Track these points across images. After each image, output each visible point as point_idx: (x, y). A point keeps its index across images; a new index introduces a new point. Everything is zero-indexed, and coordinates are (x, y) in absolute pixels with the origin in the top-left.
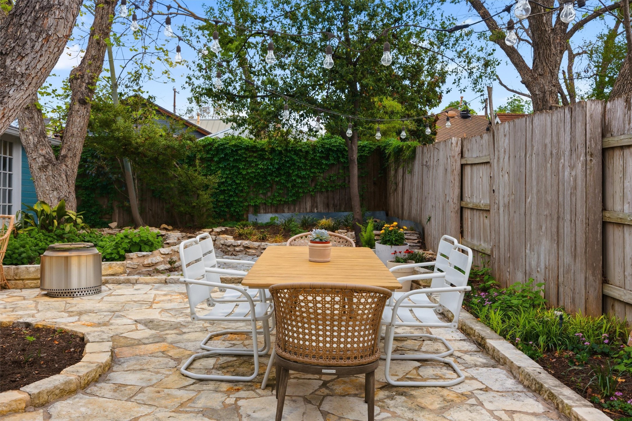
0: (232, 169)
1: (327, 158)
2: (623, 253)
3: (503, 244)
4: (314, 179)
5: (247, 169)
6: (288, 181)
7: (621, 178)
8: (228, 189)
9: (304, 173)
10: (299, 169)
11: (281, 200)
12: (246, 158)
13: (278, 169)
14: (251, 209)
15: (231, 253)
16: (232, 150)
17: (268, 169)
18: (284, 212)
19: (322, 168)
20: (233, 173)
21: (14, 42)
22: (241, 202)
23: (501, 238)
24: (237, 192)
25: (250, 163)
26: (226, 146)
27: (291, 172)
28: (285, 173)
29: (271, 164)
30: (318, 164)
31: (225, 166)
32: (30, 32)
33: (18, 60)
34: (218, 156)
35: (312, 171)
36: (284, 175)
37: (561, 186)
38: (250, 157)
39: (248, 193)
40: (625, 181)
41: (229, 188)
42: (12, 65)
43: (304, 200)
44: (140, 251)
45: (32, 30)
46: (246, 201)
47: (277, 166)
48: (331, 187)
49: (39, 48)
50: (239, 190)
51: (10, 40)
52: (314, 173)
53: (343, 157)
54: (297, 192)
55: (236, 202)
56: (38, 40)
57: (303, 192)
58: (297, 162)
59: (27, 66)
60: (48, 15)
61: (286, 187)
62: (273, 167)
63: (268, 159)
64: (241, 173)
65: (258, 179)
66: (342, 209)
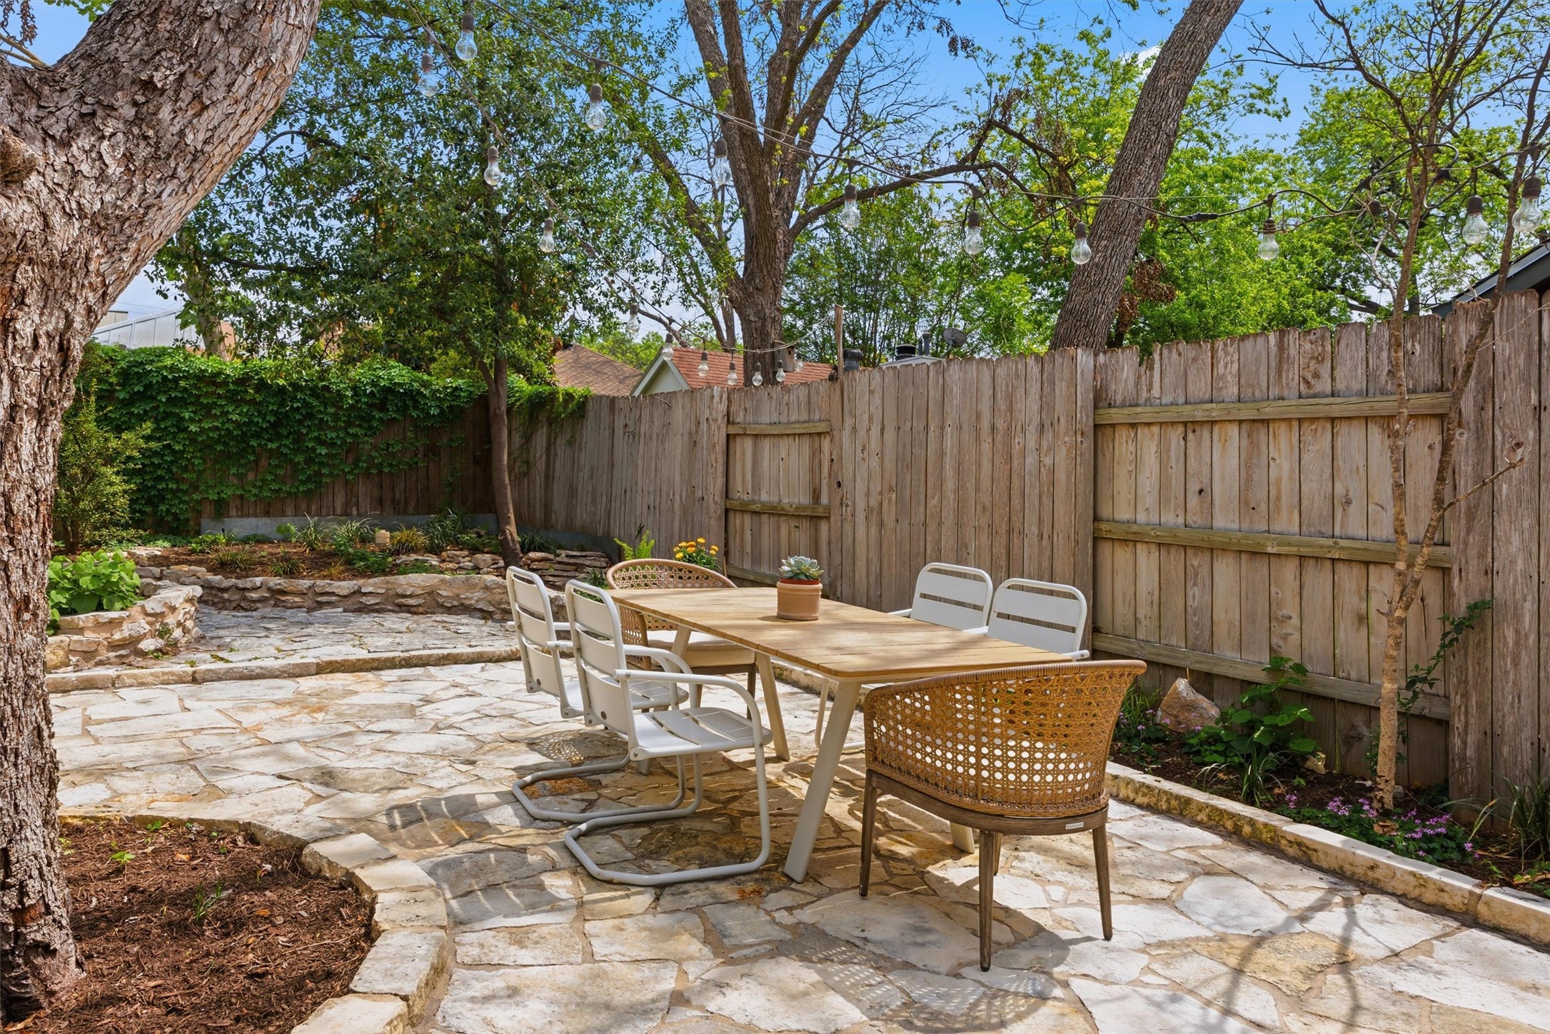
0: (164, 419)
1: (382, 407)
2: (1132, 587)
3: (864, 574)
4: (352, 449)
5: (200, 421)
6: (296, 451)
7: (1130, 472)
8: (153, 463)
9: (334, 435)
10: (322, 425)
11: (279, 490)
12: (198, 397)
13: (274, 425)
14: (208, 509)
15: (234, 605)
16: (165, 378)
17: (251, 422)
18: (284, 514)
19: (371, 427)
20: (166, 428)
21: (181, 62)
22: (185, 492)
23: (858, 564)
24: (174, 470)
25: (209, 408)
26: (148, 367)
27: (304, 431)
28: (290, 433)
29: (259, 412)
30: (363, 419)
31: (145, 411)
32: (228, 43)
33: (190, 113)
34: (128, 389)
35: (351, 431)
36: (287, 437)
37: (1015, 480)
38: (207, 395)
39: (200, 473)
40: (1140, 478)
41: (156, 461)
42: (176, 121)
43: (330, 491)
44: (100, 608)
45: (234, 41)
46: (196, 488)
47: (272, 419)
48: (390, 465)
49: (243, 91)
50: (180, 467)
51: (170, 54)
52: (355, 435)
53: (416, 408)
54: (318, 474)
55: (172, 491)
56: (244, 68)
57: (331, 474)
58: (320, 412)
59: (210, 133)
60: (274, 11)
61: (291, 461)
62: (264, 419)
63: (253, 402)
64: (185, 430)
65: (225, 444)
66: (410, 509)
